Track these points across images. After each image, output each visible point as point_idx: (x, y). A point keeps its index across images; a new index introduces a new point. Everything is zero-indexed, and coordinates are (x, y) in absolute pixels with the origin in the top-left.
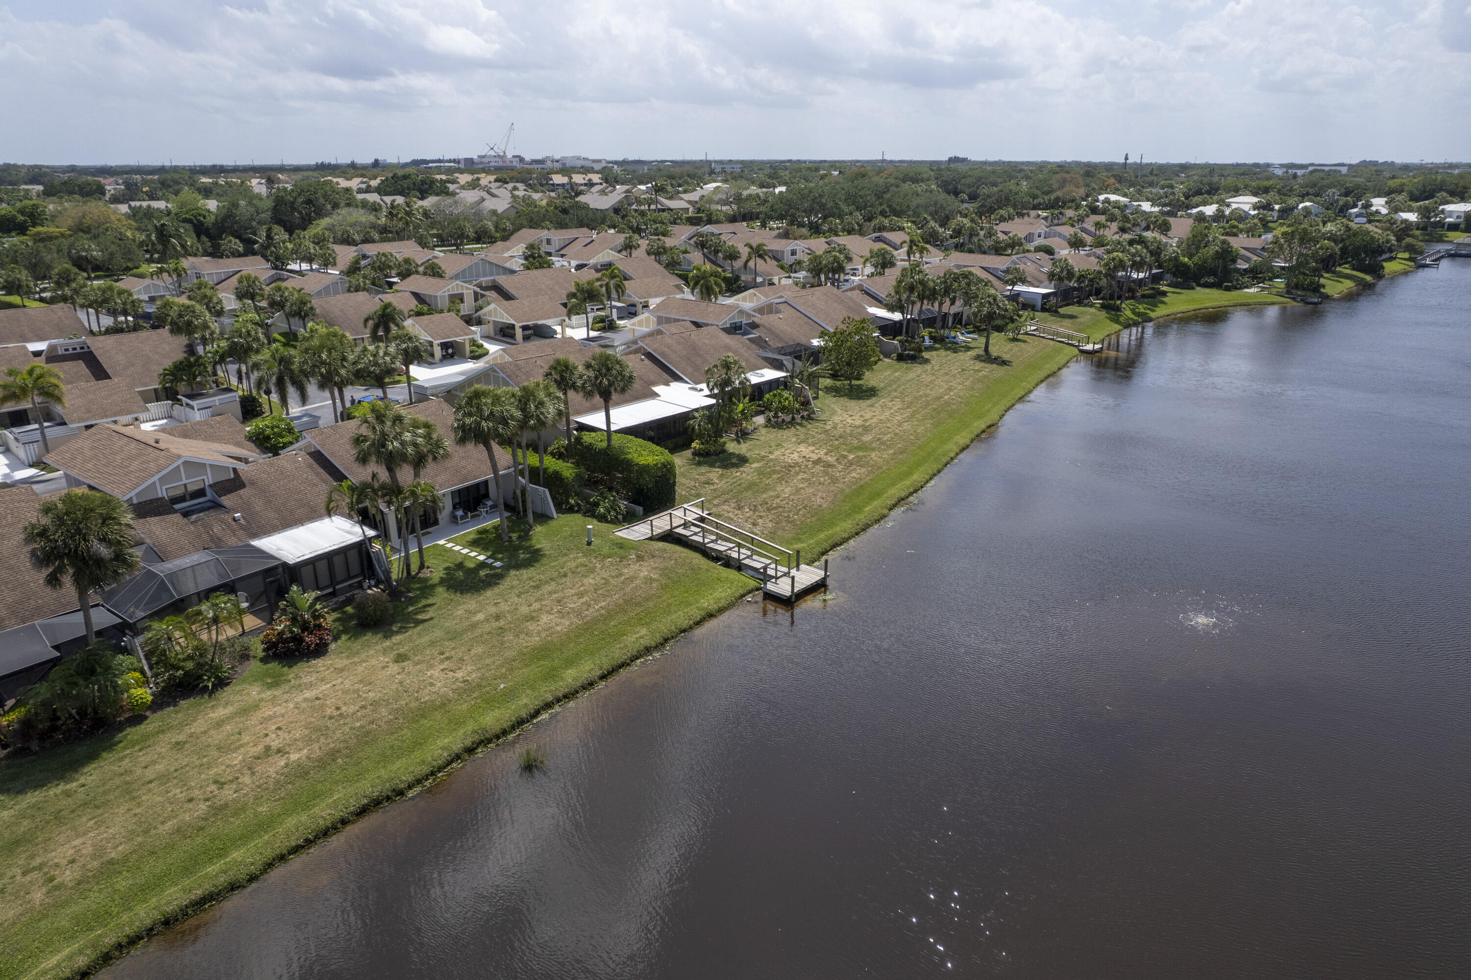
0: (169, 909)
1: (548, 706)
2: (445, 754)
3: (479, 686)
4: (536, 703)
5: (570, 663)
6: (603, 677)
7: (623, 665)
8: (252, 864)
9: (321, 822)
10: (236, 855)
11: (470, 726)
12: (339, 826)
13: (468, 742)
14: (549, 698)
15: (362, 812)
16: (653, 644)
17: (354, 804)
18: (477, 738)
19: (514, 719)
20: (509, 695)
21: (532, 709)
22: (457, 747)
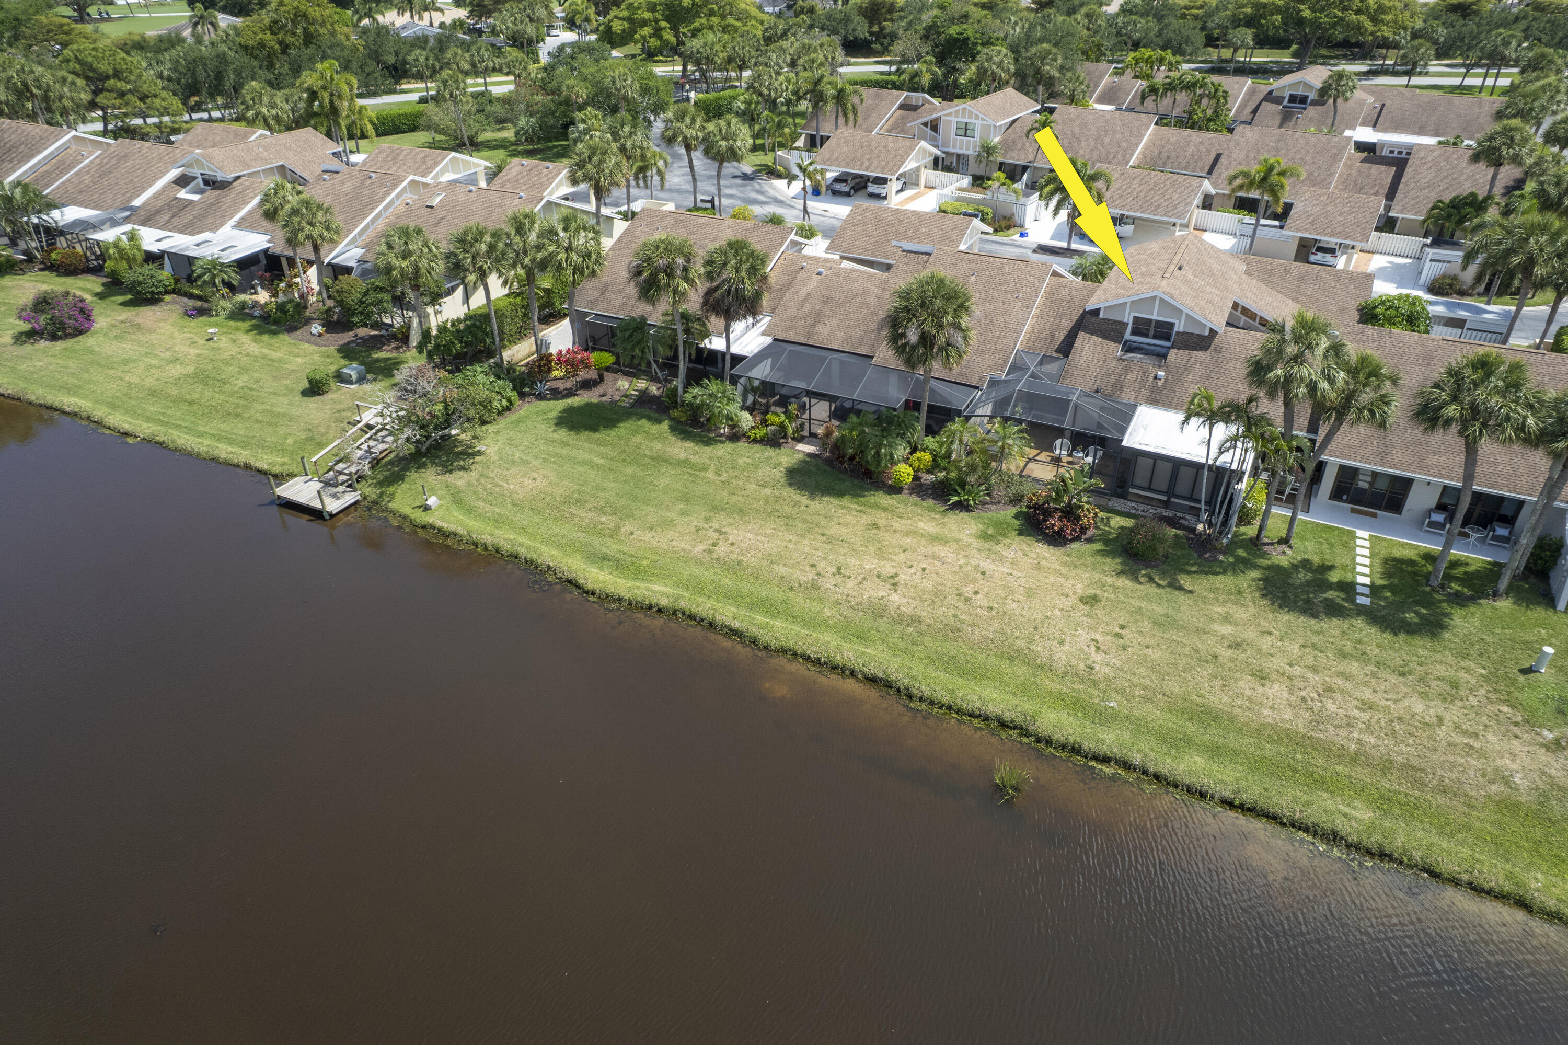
0: (718, 618)
1: (1127, 766)
2: (977, 705)
3: (1095, 683)
4: (1115, 750)
5: (1215, 752)
6: (1228, 804)
7: (1273, 818)
8: (777, 639)
9: (838, 658)
10: (778, 623)
11: (1029, 706)
12: (847, 673)
13: (1008, 716)
14: (1136, 759)
15: (872, 680)
16: (1354, 838)
17: (872, 669)
18: (1020, 720)
19: (1071, 740)
20: (1107, 718)
21: (1105, 749)
22: (994, 709)
